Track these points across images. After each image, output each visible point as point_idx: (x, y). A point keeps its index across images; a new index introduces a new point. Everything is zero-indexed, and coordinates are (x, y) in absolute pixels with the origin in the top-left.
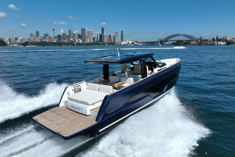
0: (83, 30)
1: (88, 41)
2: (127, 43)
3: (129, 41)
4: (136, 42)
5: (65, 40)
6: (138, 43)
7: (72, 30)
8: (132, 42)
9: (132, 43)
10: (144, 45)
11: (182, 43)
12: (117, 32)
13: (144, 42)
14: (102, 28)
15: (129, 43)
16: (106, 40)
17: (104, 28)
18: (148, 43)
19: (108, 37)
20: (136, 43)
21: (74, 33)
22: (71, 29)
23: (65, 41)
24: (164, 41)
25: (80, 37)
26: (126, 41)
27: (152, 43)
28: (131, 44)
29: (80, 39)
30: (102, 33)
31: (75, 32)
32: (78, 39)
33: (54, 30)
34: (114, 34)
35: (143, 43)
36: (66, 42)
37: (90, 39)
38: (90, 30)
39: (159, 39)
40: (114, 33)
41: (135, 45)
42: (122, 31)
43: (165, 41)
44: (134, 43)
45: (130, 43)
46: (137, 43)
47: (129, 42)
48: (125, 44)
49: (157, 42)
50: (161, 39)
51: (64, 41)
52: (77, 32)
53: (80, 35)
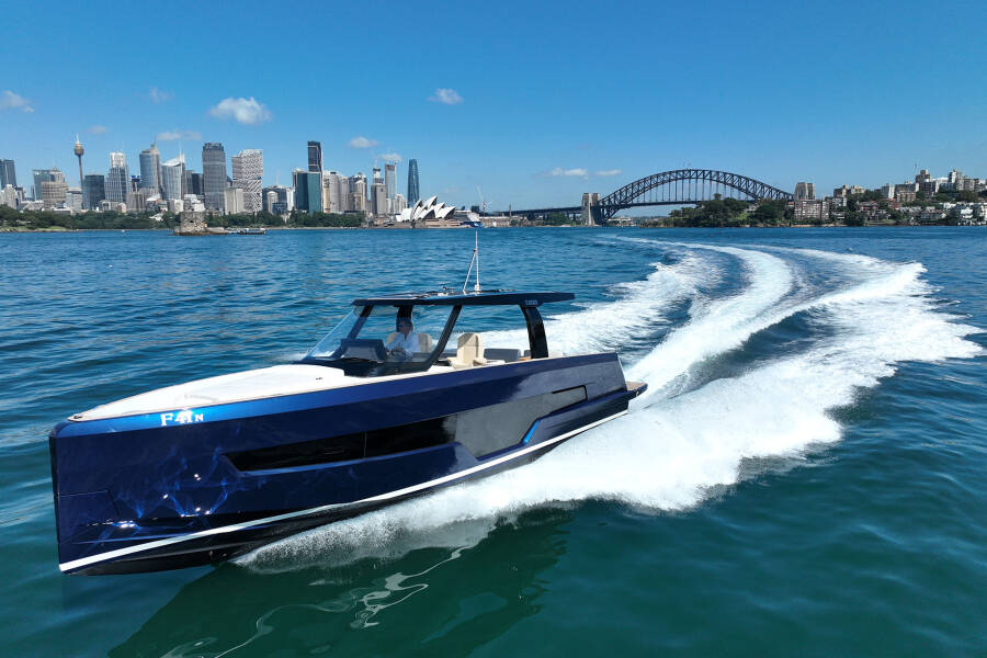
0: (212, 151)
1: (235, 204)
2: (421, 213)
3: (434, 203)
4: (475, 209)
5: (124, 201)
6: (487, 215)
7: (155, 152)
8: (448, 210)
9: (451, 215)
10: (513, 223)
11: (740, 210)
12: (389, 167)
13: (513, 209)
14: (310, 144)
15: (433, 212)
16: (333, 200)
17: (318, 144)
18: (531, 214)
19: (345, 189)
20: (474, 218)
21: (164, 168)
22: (153, 146)
23: (123, 205)
24: (608, 207)
25: (195, 184)
26: (420, 205)
27: (554, 215)
28: (446, 218)
29: (193, 198)
30: (311, 169)
31: (170, 164)
32: (187, 196)
33: (79, 154)
34: (378, 175)
35: (507, 214)
36: (124, 210)
37: (247, 197)
38: (247, 152)
39: (585, 197)
40: (375, 170)
41: (472, 223)
42: (412, 163)
43: (617, 207)
44: (465, 216)
45: (441, 213)
46: (481, 214)
47: (436, 208)
48: (413, 223)
49: (579, 209)
50: (595, 196)
51: (116, 204)
52: (181, 158)
53: (195, 177)
